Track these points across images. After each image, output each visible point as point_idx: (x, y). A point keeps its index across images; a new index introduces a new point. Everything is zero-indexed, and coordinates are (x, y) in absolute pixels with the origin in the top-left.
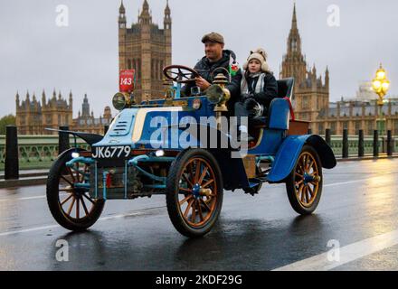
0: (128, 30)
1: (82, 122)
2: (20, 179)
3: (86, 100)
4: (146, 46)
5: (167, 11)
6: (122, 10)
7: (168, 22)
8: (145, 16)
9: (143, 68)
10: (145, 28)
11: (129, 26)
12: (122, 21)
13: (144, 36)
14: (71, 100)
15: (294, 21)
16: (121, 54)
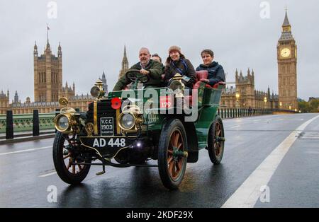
0: (39, 58)
1: (14, 105)
2: (15, 138)
3: (16, 94)
4: (48, 66)
5: (60, 48)
6: (36, 47)
7: (60, 54)
8: (48, 51)
9: (47, 77)
10: (48, 57)
11: (39, 56)
12: (36, 53)
13: (48, 61)
14: (8, 94)
15: (125, 54)
16: (35, 70)
